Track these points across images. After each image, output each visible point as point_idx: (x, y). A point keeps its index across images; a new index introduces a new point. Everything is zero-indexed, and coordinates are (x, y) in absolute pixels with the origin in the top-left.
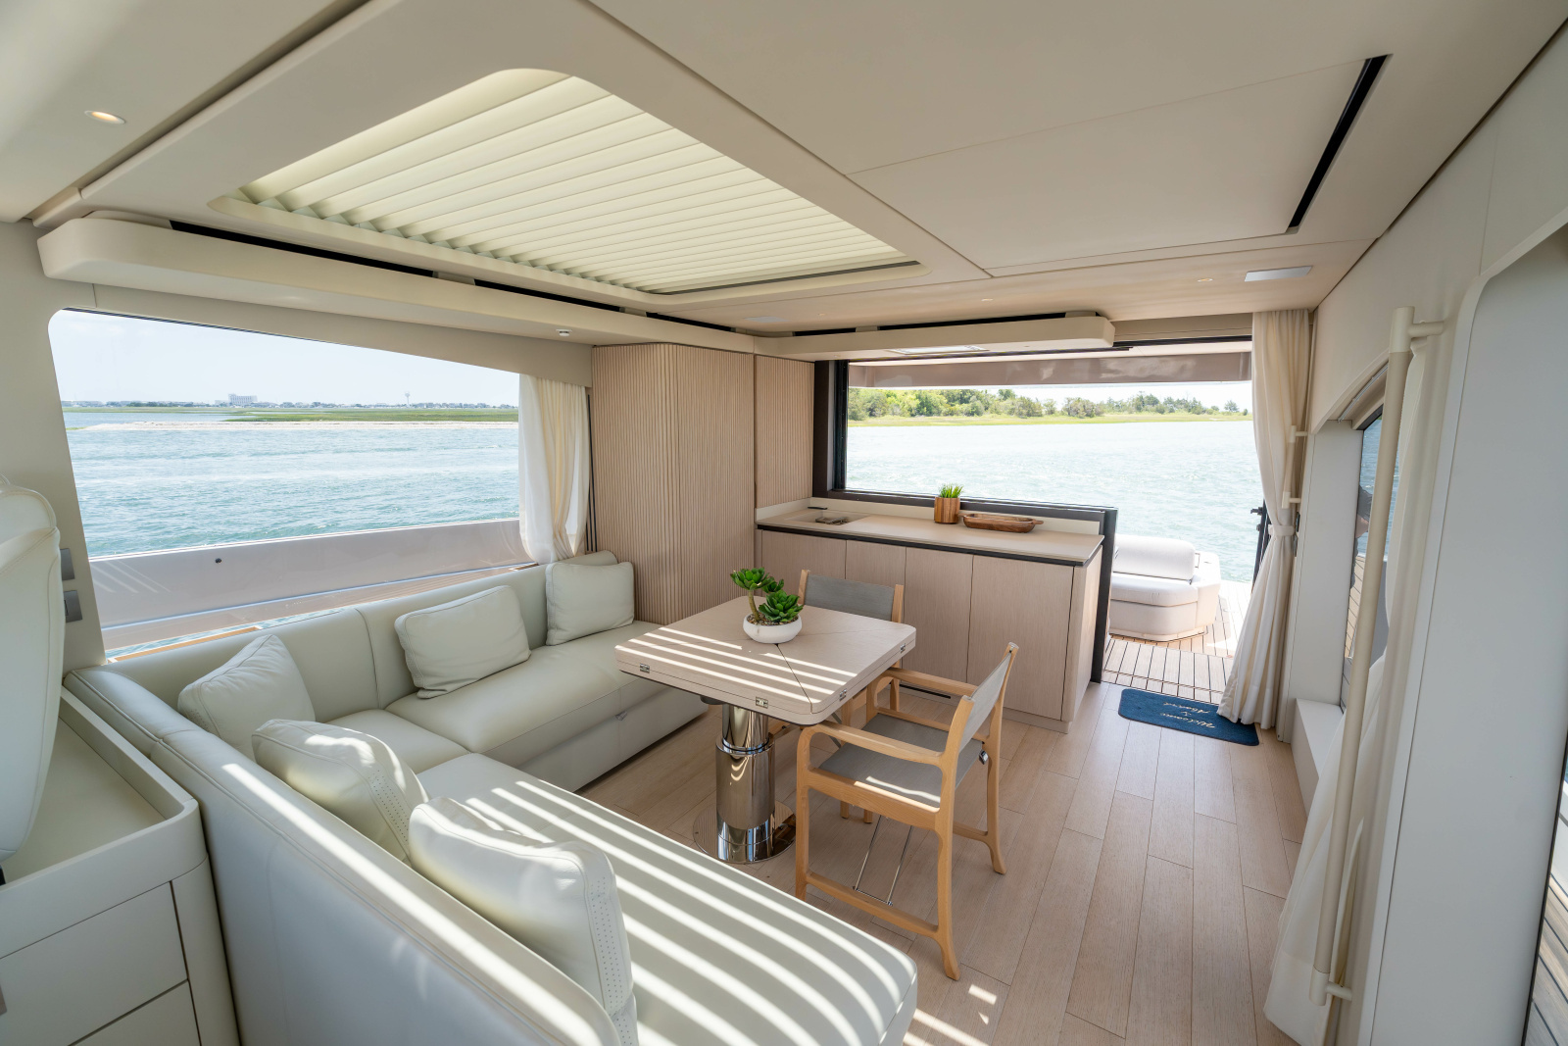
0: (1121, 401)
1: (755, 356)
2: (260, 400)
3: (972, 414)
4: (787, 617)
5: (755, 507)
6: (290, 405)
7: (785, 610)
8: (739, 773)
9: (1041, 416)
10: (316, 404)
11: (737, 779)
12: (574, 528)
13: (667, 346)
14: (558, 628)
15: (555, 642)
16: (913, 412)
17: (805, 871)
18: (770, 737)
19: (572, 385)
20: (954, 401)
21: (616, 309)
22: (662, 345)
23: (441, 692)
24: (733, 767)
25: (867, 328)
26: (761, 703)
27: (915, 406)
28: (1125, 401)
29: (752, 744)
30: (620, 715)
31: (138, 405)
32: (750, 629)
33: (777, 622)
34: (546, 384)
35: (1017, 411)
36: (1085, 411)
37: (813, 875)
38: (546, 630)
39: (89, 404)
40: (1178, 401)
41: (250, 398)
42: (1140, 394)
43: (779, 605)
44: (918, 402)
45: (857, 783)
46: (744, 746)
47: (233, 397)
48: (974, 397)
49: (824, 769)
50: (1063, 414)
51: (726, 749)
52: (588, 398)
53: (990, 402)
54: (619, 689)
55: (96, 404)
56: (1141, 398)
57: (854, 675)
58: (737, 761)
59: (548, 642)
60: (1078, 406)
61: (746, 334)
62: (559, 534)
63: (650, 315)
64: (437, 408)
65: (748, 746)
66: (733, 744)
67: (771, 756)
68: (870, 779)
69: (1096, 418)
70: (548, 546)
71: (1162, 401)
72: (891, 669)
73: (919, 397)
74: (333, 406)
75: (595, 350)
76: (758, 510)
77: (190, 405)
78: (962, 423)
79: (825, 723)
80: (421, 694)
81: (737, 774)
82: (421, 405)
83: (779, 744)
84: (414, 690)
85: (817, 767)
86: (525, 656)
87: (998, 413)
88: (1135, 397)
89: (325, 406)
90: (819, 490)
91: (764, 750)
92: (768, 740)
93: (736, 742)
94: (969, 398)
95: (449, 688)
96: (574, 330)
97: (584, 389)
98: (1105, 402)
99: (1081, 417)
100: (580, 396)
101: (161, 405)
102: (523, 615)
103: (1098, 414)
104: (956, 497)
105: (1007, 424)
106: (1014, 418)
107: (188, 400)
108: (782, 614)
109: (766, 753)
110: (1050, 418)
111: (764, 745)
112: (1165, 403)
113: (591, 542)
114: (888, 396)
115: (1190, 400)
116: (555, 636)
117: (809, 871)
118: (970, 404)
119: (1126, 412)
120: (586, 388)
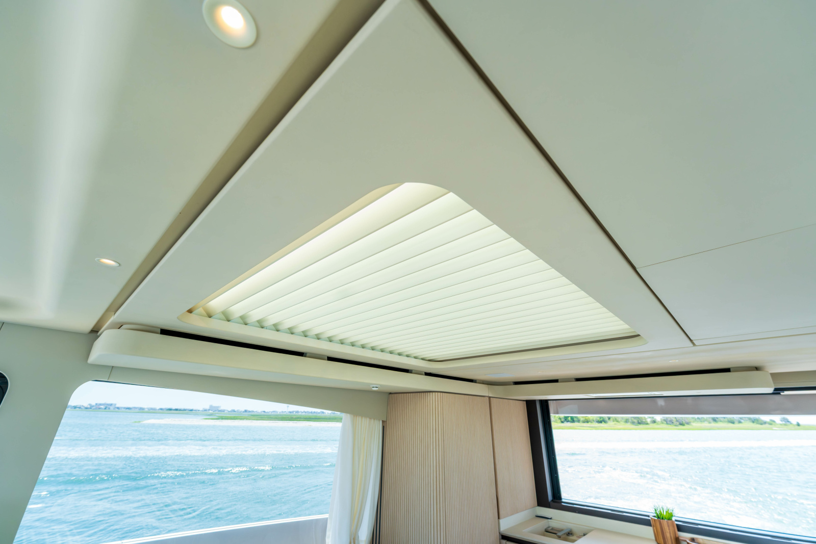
1: (490, 398)
2: (222, 408)
3: (601, 422)
5: (499, 518)
6: (234, 411)
9: (647, 424)
10: (246, 411)
12: (364, 534)
13: (436, 393)
16: (563, 420)
19: (374, 419)
21: (406, 371)
22: (434, 393)
25: (567, 380)
31: (170, 410)
34: (359, 419)
35: (630, 420)
36: (677, 421)
39: (152, 409)
41: (218, 407)
50: (663, 423)
52: (383, 428)
55: (154, 409)
61: (483, 384)
62: (353, 541)
63: (427, 374)
64: (300, 413)
69: (686, 426)
74: (253, 411)
75: (391, 396)
76: (501, 521)
77: (192, 410)
78: (596, 428)
82: (293, 412)
87: (618, 421)
89: (250, 412)
90: (542, 501)
96: (381, 385)
97: (381, 422)
99: (676, 426)
100: (378, 426)
101: (180, 410)
103: (688, 423)
104: (670, 519)
105: (624, 429)
106: (629, 425)
107: (191, 408)
110: (654, 425)
119: (706, 422)
120: (383, 422)
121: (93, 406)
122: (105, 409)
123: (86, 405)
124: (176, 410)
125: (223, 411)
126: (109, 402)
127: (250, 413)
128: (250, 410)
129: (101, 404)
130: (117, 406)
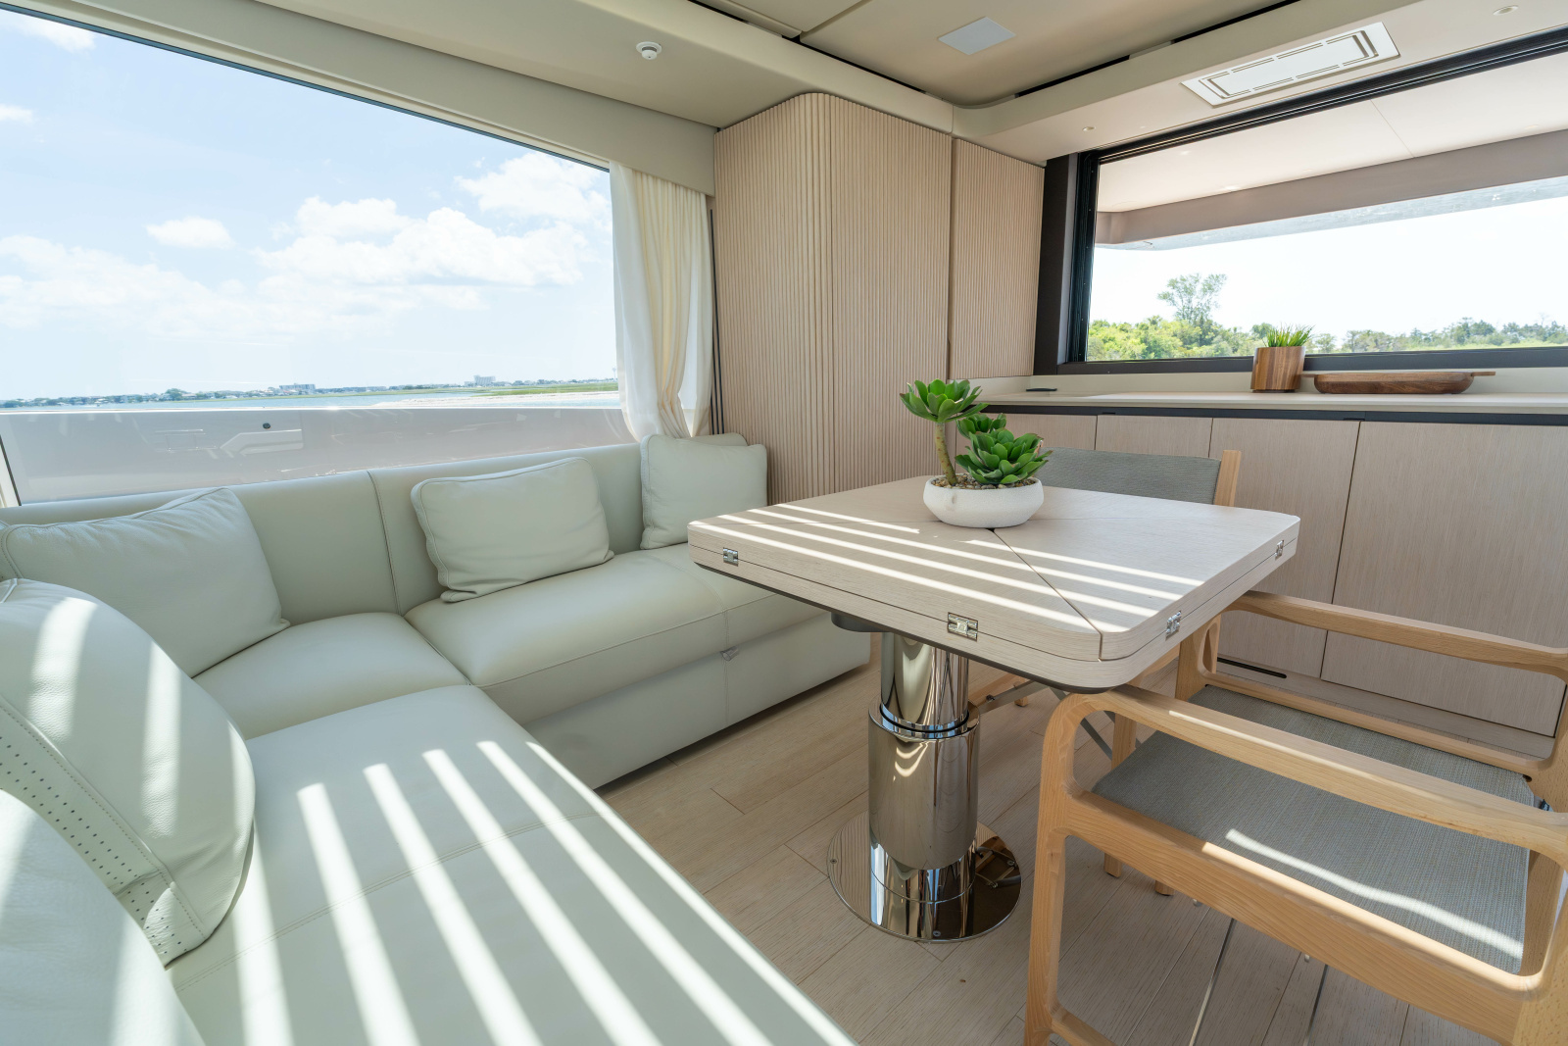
0: (1433, 332)
1: (955, 138)
2: (498, 380)
4: (1017, 472)
7: (1012, 459)
8: (909, 765)
11: (906, 773)
12: (691, 399)
14: (656, 526)
15: (651, 544)
17: (1048, 1007)
18: (969, 711)
19: (685, 189)
20: (1191, 343)
23: (469, 593)
24: (898, 751)
25: (1150, 48)
26: (961, 627)
27: (1140, 352)
28: (1439, 331)
29: (936, 719)
30: (728, 652)
31: (410, 388)
32: (936, 497)
33: (994, 483)
34: (648, 184)
37: (1067, 1018)
38: (641, 526)
40: (1526, 327)
41: (490, 378)
42: (1463, 322)
43: (999, 447)
44: (1144, 346)
45: (1210, 848)
46: (920, 720)
47: (477, 378)
48: (1219, 337)
49: (1103, 793)
51: (887, 725)
52: (711, 214)
53: (1241, 342)
54: (725, 613)
56: (1466, 326)
57: (1198, 583)
58: (907, 746)
59: (644, 544)
60: (1368, 341)
61: (943, 100)
62: (667, 406)
65: (927, 721)
66: (901, 716)
67: (972, 744)
68: (1233, 836)
70: (652, 418)
71: (1499, 328)
72: (1250, 594)
73: (1144, 341)
75: (720, 136)
79: (1126, 690)
80: (446, 596)
81: (906, 764)
83: (988, 723)
84: (437, 591)
85: (1089, 790)
86: (599, 556)
88: (1456, 326)
89: (549, 383)
90: (1044, 362)
91: (959, 733)
92: (965, 718)
93: (906, 714)
94: (1212, 339)
95: (480, 589)
97: (702, 199)
98: (1408, 335)
100: (698, 206)
102: (603, 500)
104: (1297, 344)
107: (445, 383)
108: (1005, 465)
109: (963, 740)
111: (959, 725)
112: (1505, 332)
113: (716, 420)
114: (1105, 341)
115: (1547, 324)
116: (651, 536)
117: (1057, 1006)
118: (1213, 346)
120: (709, 198)
121: (278, 391)
122: (300, 394)
123: (265, 389)
124: (420, 387)
125: (503, 384)
126: (302, 382)
127: (549, 385)
128: (549, 380)
129: (288, 387)
130: (317, 388)
